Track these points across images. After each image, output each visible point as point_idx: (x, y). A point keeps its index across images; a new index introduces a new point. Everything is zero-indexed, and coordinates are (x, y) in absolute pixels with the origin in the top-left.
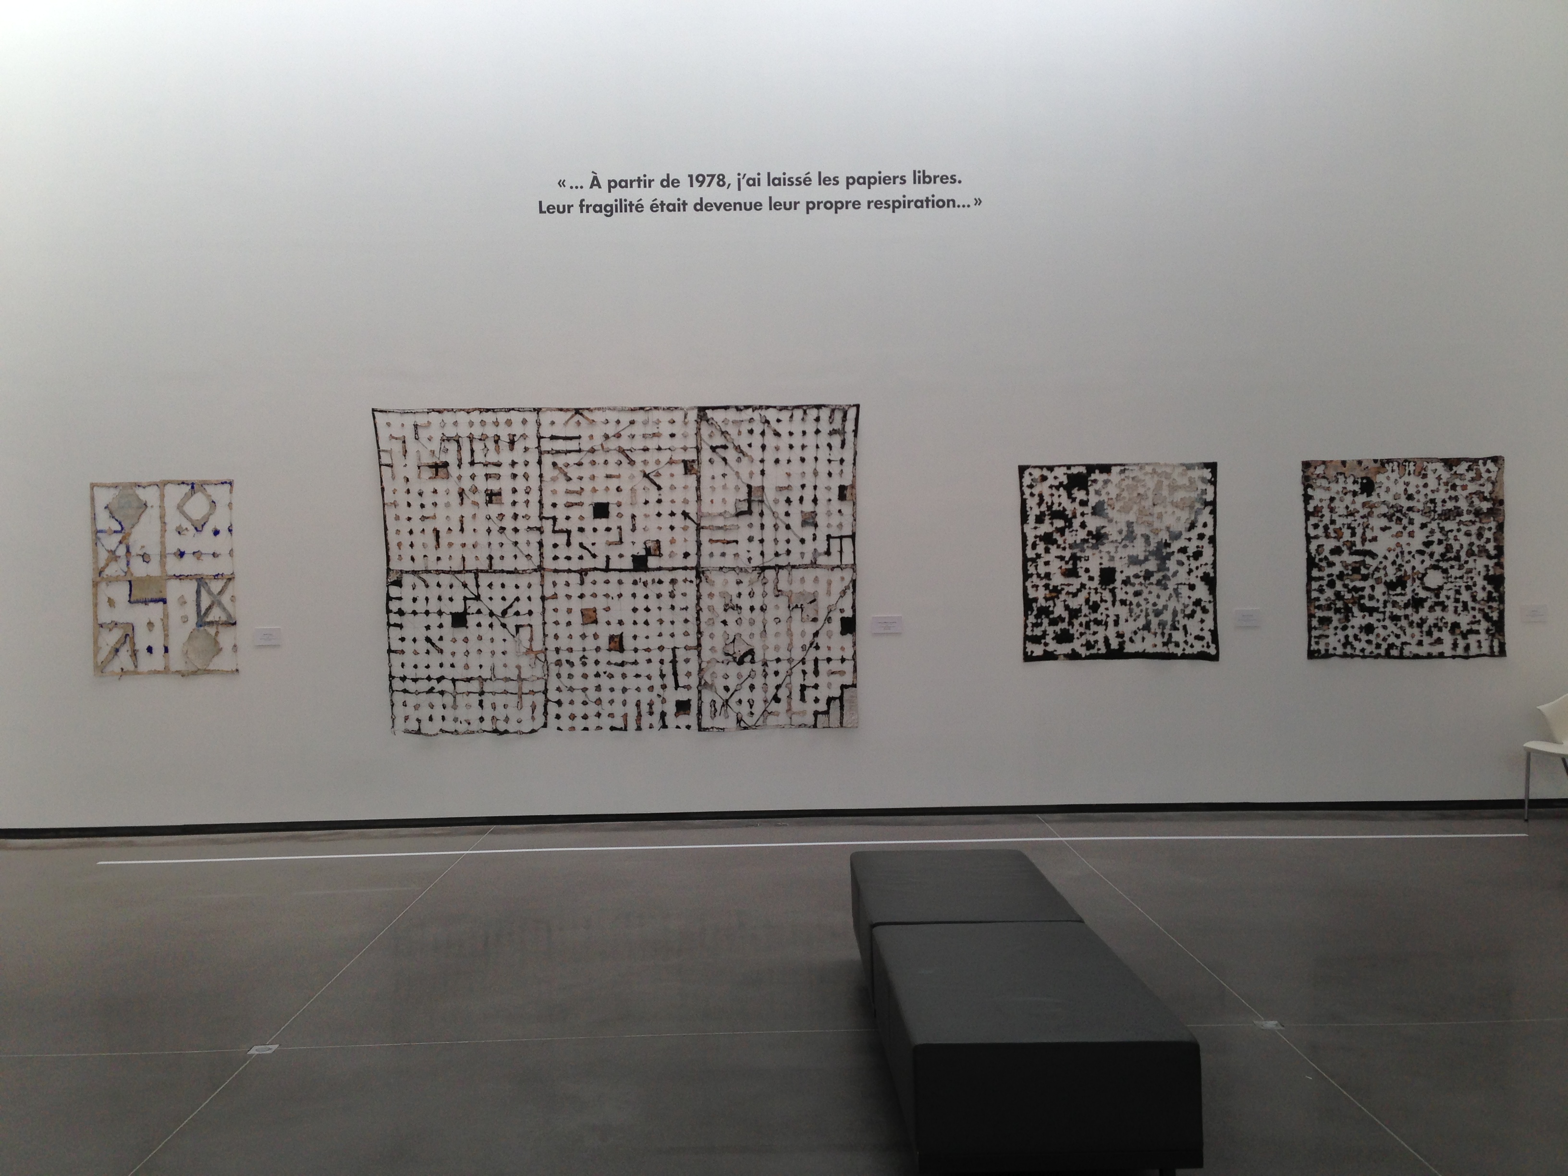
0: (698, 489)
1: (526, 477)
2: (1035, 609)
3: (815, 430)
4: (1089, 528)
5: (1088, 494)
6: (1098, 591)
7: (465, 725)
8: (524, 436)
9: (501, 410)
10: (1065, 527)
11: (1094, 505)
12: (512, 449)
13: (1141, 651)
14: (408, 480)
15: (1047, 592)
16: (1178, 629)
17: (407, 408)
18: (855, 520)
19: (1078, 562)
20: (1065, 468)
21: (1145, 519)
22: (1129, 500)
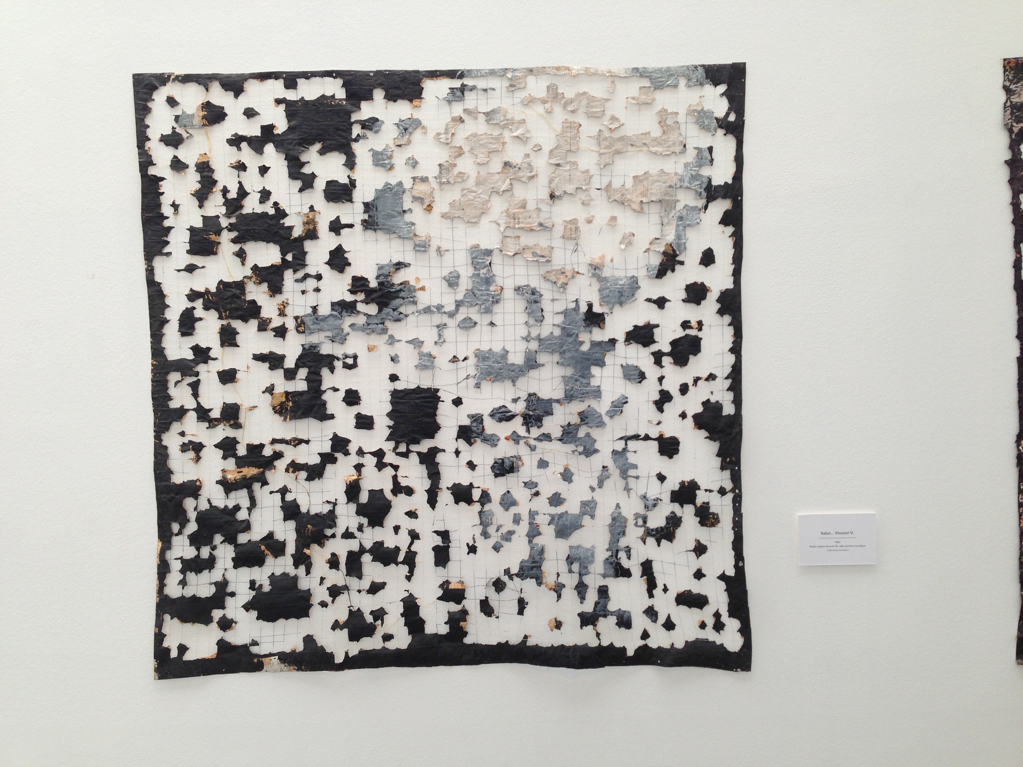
2: (192, 515)
4: (354, 271)
5: (350, 164)
6: (386, 460)
10: (285, 264)
11: (369, 198)
13: (515, 640)
15: (231, 462)
16: (627, 573)
19: (325, 372)
20: (280, 83)
21: (527, 240)
22: (478, 184)
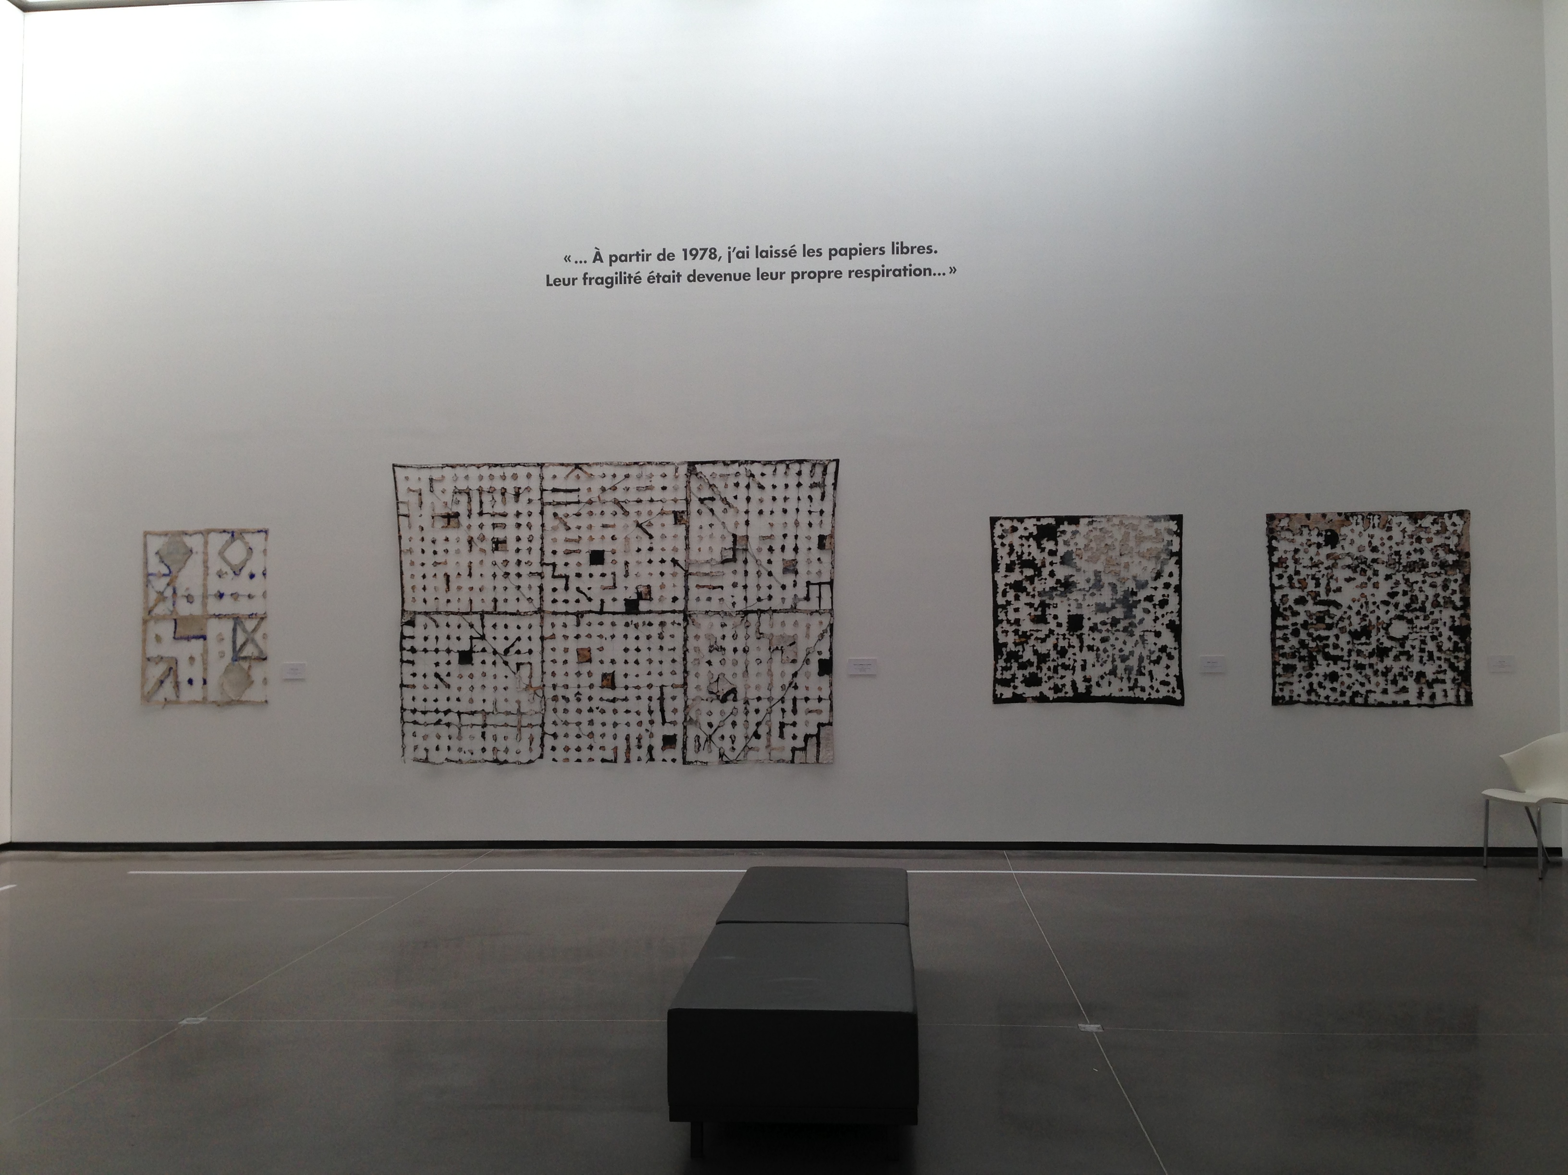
0: (687, 538)
1: (529, 526)
2: (1005, 653)
3: (797, 483)
4: (1057, 577)
5: (1056, 544)
6: (1066, 637)
7: (468, 754)
8: (528, 489)
9: (508, 465)
10: (1035, 575)
11: (1062, 554)
12: (517, 501)
13: (1107, 694)
14: (422, 529)
15: (1017, 637)
16: (1144, 674)
17: (424, 463)
18: (833, 568)
19: (1047, 609)
20: (1035, 519)
21: (1112, 568)
22: (1097, 550)
